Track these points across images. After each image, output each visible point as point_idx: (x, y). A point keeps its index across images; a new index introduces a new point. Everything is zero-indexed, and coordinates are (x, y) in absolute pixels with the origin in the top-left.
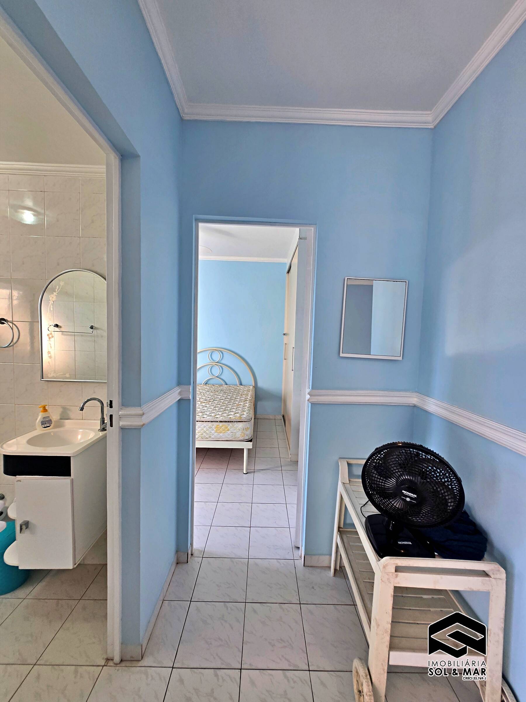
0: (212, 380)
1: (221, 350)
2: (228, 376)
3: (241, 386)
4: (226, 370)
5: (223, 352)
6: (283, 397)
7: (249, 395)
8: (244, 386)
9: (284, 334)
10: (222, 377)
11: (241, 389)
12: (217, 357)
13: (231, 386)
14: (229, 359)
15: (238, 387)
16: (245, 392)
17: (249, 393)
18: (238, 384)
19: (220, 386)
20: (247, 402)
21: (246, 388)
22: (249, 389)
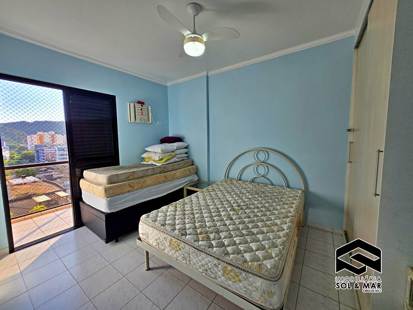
0: (257, 179)
1: (267, 150)
2: (274, 176)
3: (288, 189)
4: (272, 171)
5: (269, 152)
6: (345, 209)
7: (294, 206)
8: (292, 188)
9: (349, 130)
10: (268, 176)
11: (287, 193)
12: (262, 156)
13: (276, 187)
14: (274, 159)
15: (285, 189)
16: (290, 199)
17: (295, 202)
18: (285, 186)
19: (265, 186)
20: (288, 220)
21: (293, 192)
22: (297, 194)
